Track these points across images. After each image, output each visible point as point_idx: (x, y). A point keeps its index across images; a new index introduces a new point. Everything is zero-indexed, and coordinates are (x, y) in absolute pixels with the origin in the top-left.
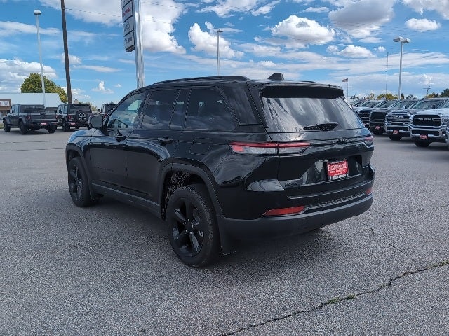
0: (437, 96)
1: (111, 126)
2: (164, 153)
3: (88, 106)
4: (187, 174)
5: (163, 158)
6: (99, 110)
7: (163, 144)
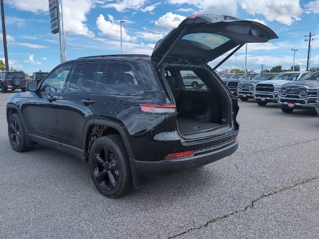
0: (268, 71)
1: (44, 90)
2: (87, 112)
3: (22, 73)
4: (105, 128)
5: (87, 115)
6: (31, 77)
7: (87, 104)
